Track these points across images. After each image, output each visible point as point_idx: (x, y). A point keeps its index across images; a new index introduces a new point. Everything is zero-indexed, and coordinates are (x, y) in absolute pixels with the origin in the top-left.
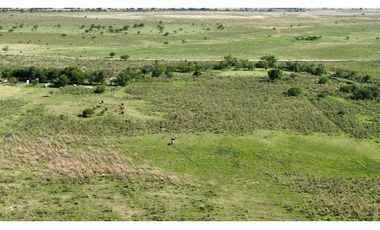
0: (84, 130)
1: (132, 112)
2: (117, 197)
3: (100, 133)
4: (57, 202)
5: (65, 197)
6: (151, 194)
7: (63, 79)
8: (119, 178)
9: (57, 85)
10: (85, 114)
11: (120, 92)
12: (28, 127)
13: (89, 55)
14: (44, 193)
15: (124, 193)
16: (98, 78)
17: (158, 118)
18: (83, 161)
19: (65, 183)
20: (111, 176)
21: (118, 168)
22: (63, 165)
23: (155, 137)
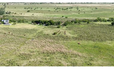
0: (54, 38)
1: (68, 34)
2: (63, 59)
3: (58, 39)
4: (46, 59)
5: (48, 58)
6: (73, 59)
7: (48, 23)
8: (64, 53)
9: (47, 25)
10: (54, 34)
11: (65, 28)
12: (38, 37)
14: (42, 56)
15: (65, 58)
16: (58, 23)
17: (76, 36)
18: (54, 48)
19: (48, 54)
21: (63, 50)
22: (47, 48)
23: (74, 42)
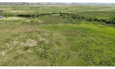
0: (32, 24)
1: (39, 21)
2: (38, 34)
3: (34, 25)
4: (28, 35)
5: (30, 35)
6: (43, 34)
7: (28, 16)
9: (27, 17)
10: (32, 22)
11: (37, 18)
12: (23, 24)
13: (32, 12)
14: (26, 34)
15: (39, 34)
16: (33, 16)
17: (43, 22)
18: (32, 29)
19: (29, 32)
20: (37, 31)
21: (38, 30)
22: (29, 30)
23: (43, 25)
